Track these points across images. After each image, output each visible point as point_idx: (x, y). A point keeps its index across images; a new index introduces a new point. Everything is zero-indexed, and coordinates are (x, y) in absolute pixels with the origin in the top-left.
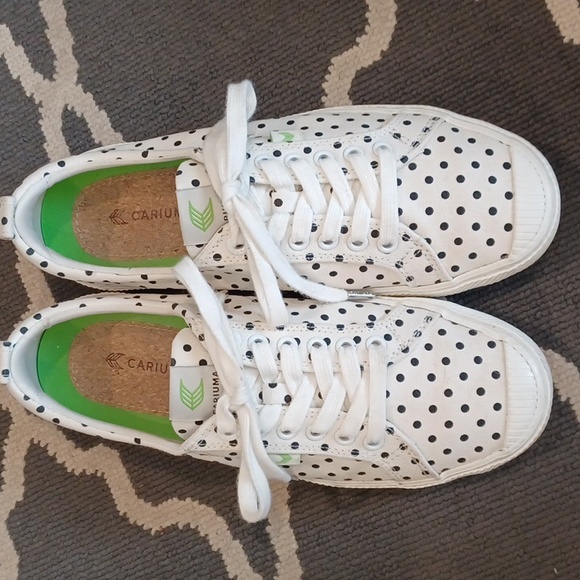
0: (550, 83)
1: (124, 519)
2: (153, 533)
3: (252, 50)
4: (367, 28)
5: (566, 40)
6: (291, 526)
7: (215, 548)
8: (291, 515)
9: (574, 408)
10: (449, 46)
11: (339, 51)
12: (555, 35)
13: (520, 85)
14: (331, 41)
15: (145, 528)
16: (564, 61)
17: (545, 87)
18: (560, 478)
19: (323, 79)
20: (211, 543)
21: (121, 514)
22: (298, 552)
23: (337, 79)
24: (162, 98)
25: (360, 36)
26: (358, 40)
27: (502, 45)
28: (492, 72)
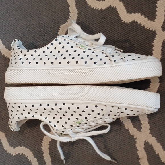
0: (119, 34)
1: (6, 151)
2: (13, 155)
3: (39, 23)
4: (70, 17)
5: (123, 21)
6: (50, 155)
7: (29, 160)
8: (50, 152)
9: (124, 124)
10: (92, 23)
11: (62, 24)
12: (120, 20)
13: (111, 34)
14: (60, 21)
15: (11, 154)
16: (122, 27)
17: (117, 34)
18: (120, 143)
19: (58, 31)
20: (29, 159)
21: (5, 150)
22: (51, 162)
23: (62, 31)
24: (16, 36)
25: (68, 20)
26: (67, 20)
27: (106, 23)
28: (103, 30)
